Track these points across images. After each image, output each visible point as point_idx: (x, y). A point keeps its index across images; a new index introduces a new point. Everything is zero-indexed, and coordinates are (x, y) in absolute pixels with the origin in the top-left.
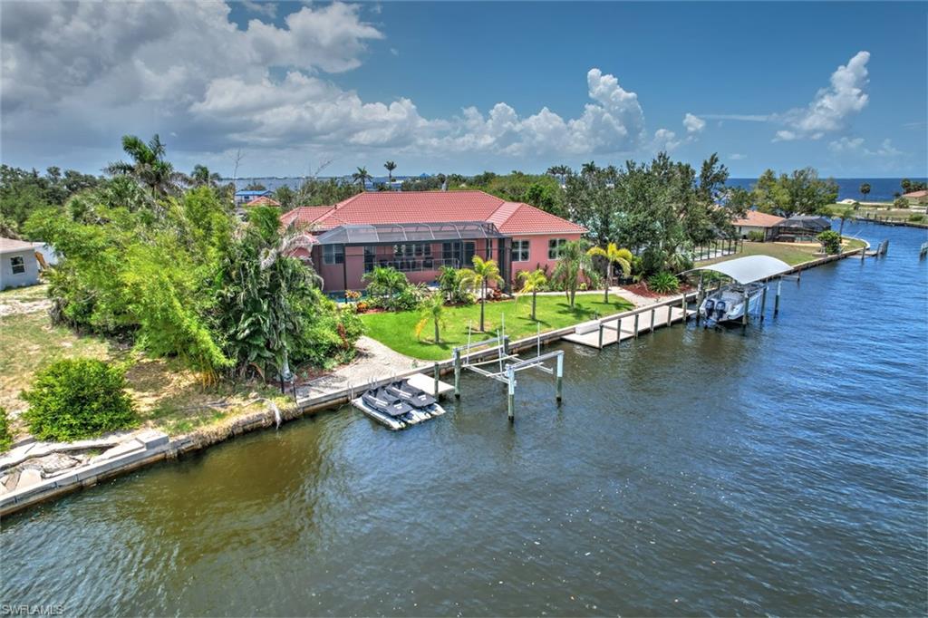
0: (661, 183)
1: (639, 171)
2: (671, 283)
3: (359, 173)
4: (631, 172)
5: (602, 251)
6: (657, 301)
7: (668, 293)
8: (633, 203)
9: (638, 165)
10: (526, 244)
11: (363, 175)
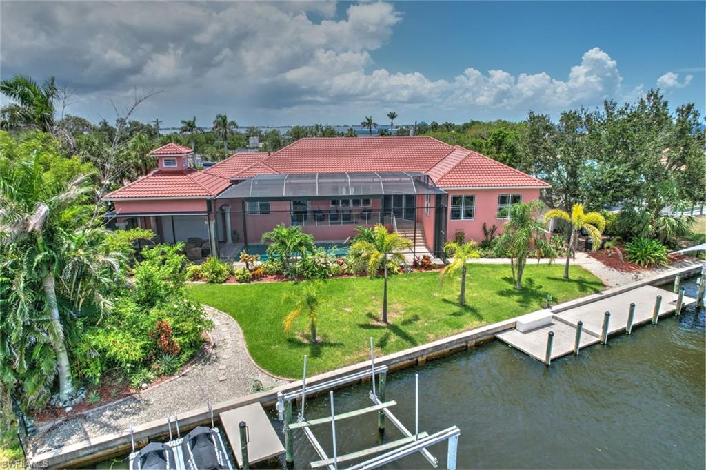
0: (649, 127)
1: (621, 113)
2: (657, 254)
3: (367, 121)
4: (610, 115)
5: (565, 215)
6: (636, 278)
7: (650, 267)
8: (610, 153)
9: (620, 106)
10: (470, 200)
11: (369, 123)
